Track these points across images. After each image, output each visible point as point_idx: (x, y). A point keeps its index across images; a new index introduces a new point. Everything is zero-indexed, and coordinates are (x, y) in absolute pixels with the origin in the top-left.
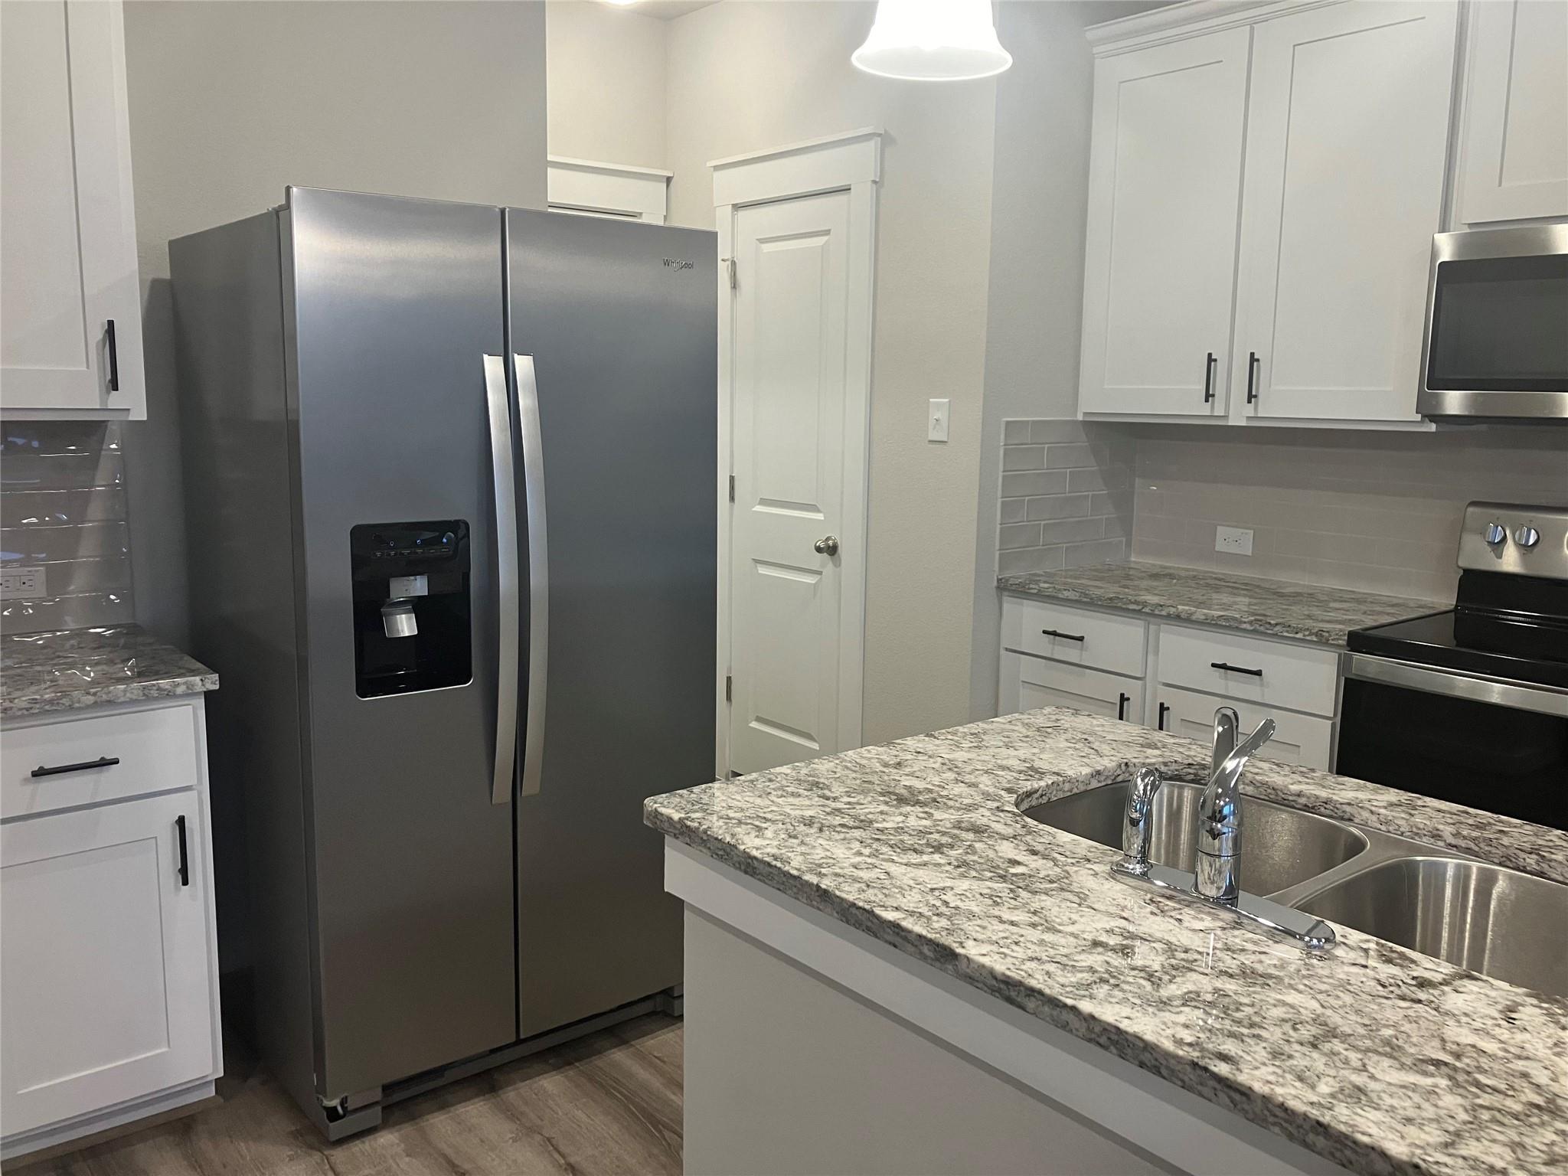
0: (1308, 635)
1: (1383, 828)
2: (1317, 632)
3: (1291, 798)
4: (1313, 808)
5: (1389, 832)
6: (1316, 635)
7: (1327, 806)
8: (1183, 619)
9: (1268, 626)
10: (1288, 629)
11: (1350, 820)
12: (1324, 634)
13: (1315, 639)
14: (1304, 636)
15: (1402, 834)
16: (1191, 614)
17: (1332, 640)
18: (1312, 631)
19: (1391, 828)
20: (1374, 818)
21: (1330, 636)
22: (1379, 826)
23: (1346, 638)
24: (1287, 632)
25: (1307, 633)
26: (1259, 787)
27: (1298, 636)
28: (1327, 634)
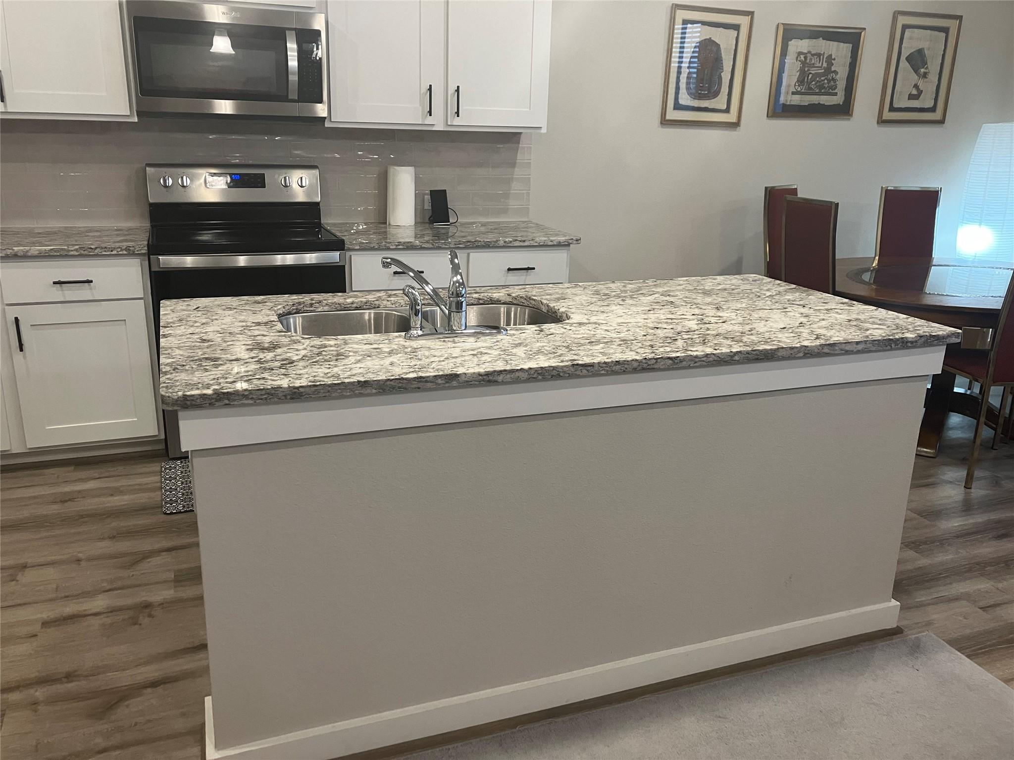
0: (120, 251)
1: (393, 306)
2: (126, 248)
3: (348, 306)
4: (360, 307)
5: (396, 307)
6: (126, 250)
7: (367, 304)
8: (19, 256)
9: (90, 250)
10: (105, 250)
11: (378, 307)
12: (131, 248)
13: (126, 253)
14: (117, 252)
15: (402, 306)
16: (27, 251)
17: (137, 251)
18: (123, 248)
19: (397, 305)
20: (389, 303)
21: (135, 249)
22: (392, 306)
23: (146, 248)
24: (105, 251)
25: (119, 250)
26: (331, 306)
27: (112, 253)
28: (133, 248)
